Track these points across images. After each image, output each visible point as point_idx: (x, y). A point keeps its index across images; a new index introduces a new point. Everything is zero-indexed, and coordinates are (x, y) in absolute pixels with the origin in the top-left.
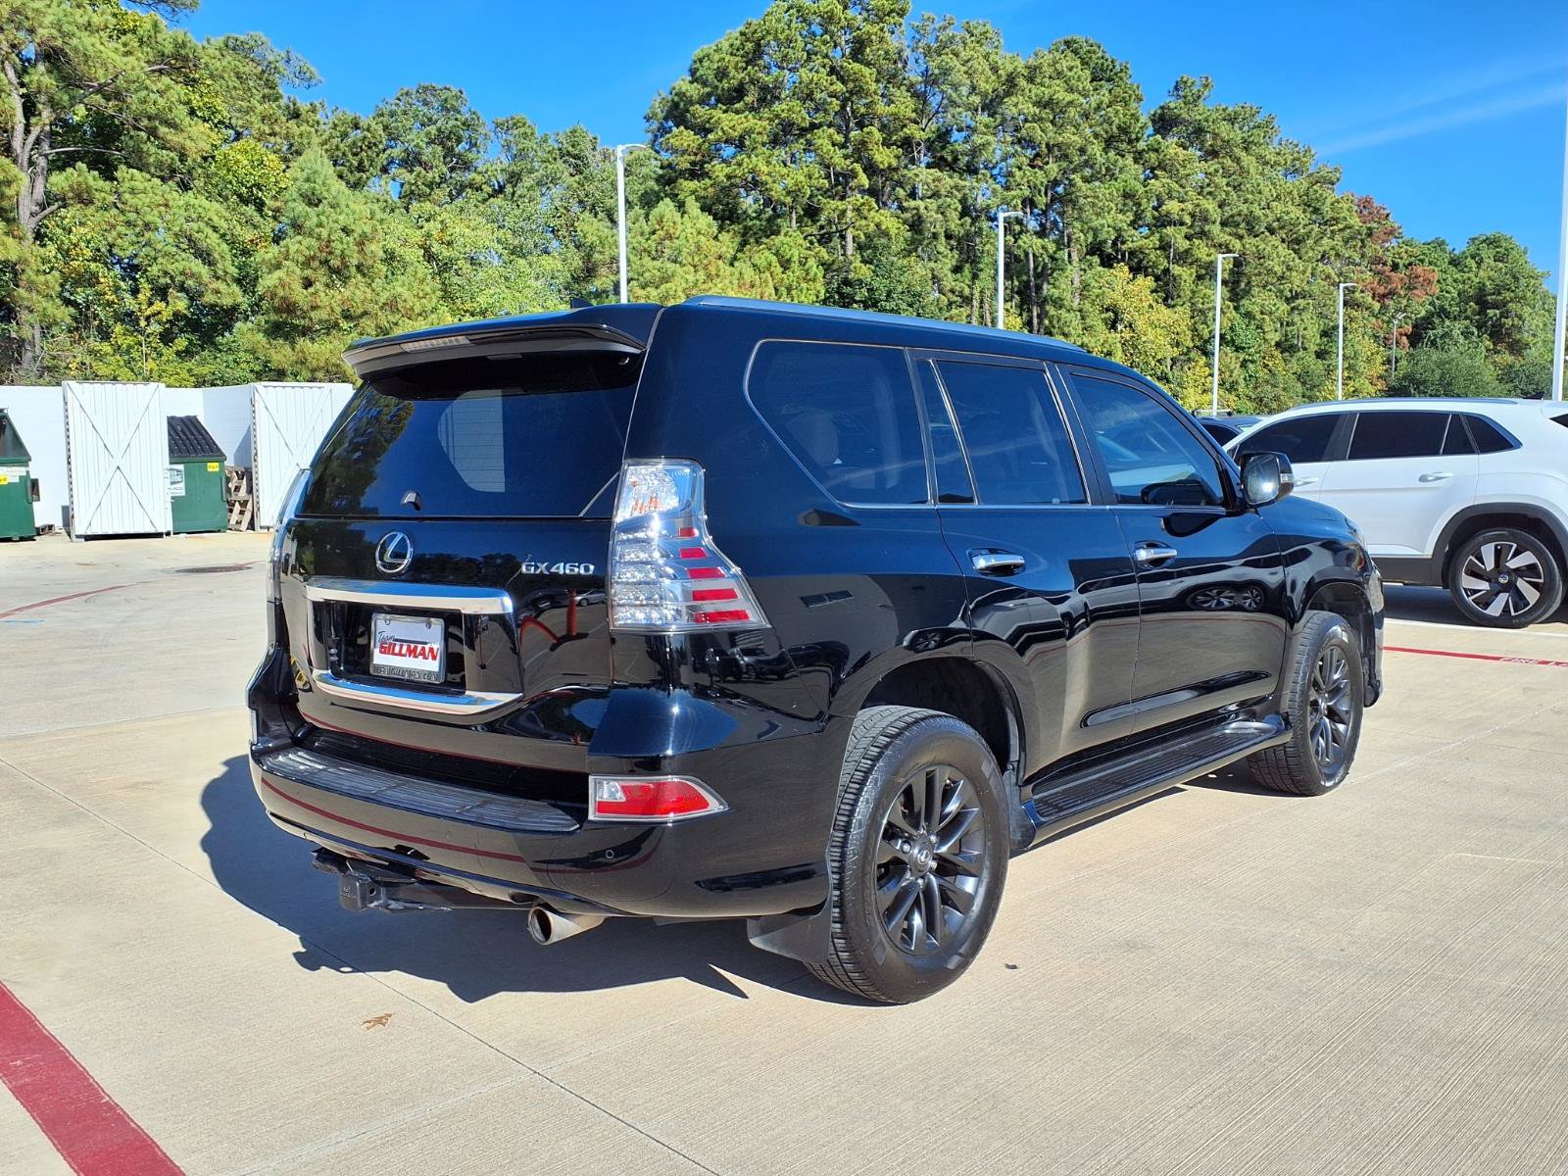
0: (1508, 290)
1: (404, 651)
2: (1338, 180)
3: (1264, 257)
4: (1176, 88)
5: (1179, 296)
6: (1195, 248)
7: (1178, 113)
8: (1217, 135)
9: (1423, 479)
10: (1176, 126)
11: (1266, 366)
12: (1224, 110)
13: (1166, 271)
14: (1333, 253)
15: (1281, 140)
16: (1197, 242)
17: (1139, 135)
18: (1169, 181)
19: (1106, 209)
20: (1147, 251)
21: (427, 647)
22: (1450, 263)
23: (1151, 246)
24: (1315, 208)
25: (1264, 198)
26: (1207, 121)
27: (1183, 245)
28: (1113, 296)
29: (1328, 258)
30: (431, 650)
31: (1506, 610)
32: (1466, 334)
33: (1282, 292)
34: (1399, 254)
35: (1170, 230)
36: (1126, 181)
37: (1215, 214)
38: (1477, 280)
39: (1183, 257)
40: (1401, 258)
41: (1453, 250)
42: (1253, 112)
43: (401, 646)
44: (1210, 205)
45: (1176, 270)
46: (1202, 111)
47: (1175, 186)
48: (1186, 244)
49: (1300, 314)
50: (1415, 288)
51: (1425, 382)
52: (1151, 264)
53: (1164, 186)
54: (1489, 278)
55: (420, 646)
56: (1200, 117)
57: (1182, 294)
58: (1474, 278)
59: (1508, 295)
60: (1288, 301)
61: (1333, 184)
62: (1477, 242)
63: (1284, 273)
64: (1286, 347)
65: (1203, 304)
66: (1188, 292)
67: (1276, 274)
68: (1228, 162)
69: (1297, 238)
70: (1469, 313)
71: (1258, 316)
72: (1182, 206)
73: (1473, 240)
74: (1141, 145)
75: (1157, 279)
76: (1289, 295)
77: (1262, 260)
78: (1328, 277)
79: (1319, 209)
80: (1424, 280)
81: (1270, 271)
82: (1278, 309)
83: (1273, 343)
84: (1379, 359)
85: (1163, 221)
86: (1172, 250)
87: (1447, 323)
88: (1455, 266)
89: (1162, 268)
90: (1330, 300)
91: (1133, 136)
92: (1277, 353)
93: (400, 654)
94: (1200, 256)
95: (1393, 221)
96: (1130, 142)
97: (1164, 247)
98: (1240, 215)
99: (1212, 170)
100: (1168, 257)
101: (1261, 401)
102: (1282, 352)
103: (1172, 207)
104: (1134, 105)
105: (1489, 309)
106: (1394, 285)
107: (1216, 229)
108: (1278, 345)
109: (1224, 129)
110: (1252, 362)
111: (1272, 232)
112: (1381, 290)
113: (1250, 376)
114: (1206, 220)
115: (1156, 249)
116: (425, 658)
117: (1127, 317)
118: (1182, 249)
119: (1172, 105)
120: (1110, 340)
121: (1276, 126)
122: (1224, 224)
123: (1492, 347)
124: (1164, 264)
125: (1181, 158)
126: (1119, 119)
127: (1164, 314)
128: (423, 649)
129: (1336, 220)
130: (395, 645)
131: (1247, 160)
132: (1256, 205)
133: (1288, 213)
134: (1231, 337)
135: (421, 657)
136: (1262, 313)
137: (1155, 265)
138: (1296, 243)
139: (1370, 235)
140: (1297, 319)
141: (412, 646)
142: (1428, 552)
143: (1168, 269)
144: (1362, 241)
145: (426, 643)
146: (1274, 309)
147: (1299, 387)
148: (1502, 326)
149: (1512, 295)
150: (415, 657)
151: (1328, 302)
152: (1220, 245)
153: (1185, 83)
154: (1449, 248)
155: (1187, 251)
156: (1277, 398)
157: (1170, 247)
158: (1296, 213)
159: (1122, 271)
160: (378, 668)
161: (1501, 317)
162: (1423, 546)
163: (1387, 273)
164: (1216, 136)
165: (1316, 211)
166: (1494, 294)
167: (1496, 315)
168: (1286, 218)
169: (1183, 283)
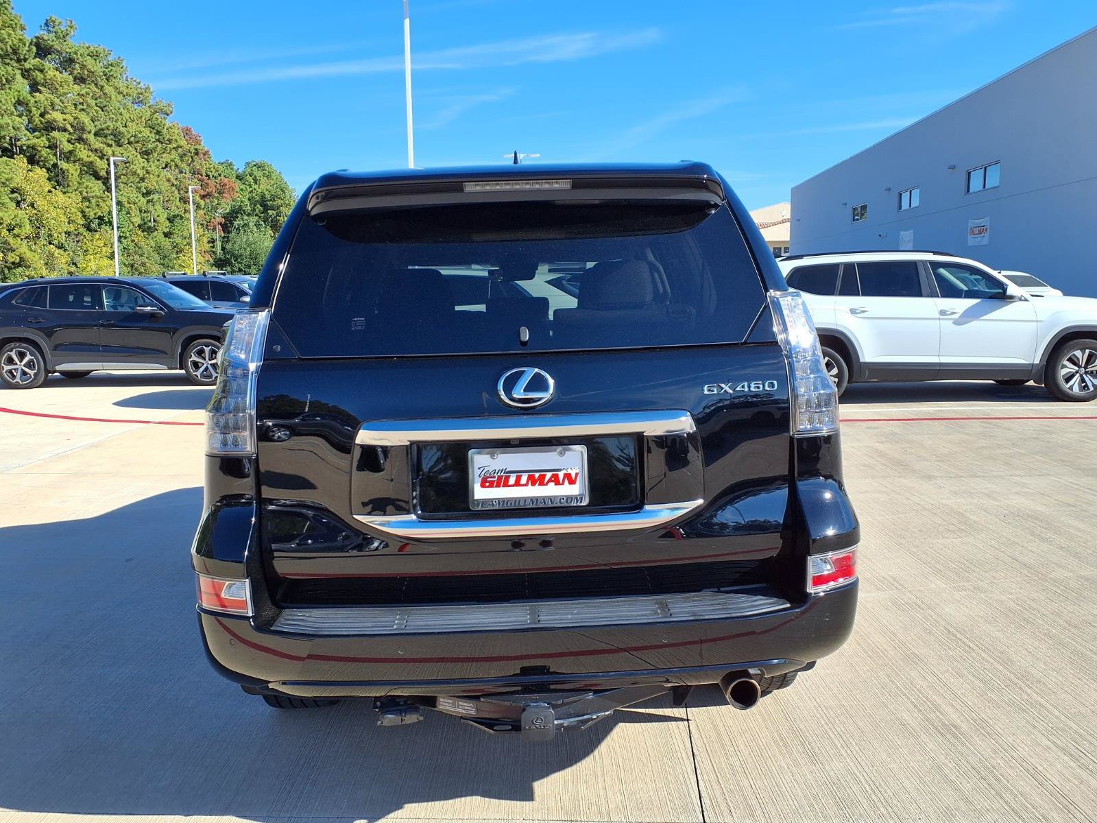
0: (279, 198)
1: (524, 481)
2: (171, 113)
3: (129, 162)
4: (46, 24)
5: (68, 186)
6: (78, 150)
7: (51, 44)
8: (85, 66)
10: (50, 54)
11: (133, 241)
12: (88, 48)
13: (55, 165)
14: (173, 164)
15: (127, 77)
16: (79, 146)
17: (27, 57)
18: (50, 96)
19: (9, 112)
20: (40, 149)
21: (560, 474)
22: (237, 178)
23: (42, 145)
24: (157, 130)
25: (124, 119)
26: (76, 53)
27: (68, 147)
28: (18, 181)
29: (170, 167)
30: (569, 475)
32: (257, 225)
33: (140, 188)
34: (210, 169)
35: (55, 134)
36: (19, 92)
37: (90, 127)
38: (260, 191)
39: (68, 156)
40: (212, 172)
41: (238, 169)
42: (106, 54)
43: (519, 477)
44: (85, 119)
45: (63, 165)
46: (72, 45)
47: (57, 101)
48: (70, 147)
49: (153, 205)
50: (223, 193)
51: (241, 256)
52: (43, 159)
53: (47, 100)
54: (267, 190)
55: (549, 474)
56: (70, 50)
57: (70, 184)
58: (258, 189)
59: (279, 202)
60: (144, 195)
61: (168, 115)
62: (251, 166)
63: (144, 175)
64: (146, 228)
65: (87, 192)
66: (75, 183)
67: (138, 175)
68: (93, 87)
69: (146, 151)
70: (257, 211)
71: (127, 205)
72: (64, 116)
73: (248, 164)
74: (27, 65)
75: (48, 170)
76: (145, 191)
77: (128, 165)
78: (168, 180)
79: (160, 132)
80: (230, 188)
81: (134, 173)
82: (139, 201)
83: (137, 225)
84: (205, 240)
85: (50, 127)
86: (58, 150)
87: (246, 217)
88: (240, 180)
89: (52, 163)
90: (173, 196)
91: (22, 57)
92: (140, 232)
93: (519, 485)
94: (82, 156)
95: (204, 146)
96: (19, 61)
97: (53, 147)
98: (108, 129)
99: (83, 92)
100: (55, 155)
101: (132, 266)
102: (143, 232)
103: (56, 116)
104: (19, 31)
105: (269, 209)
106: (211, 190)
107: (91, 137)
108: (140, 226)
109: (89, 62)
110: (125, 238)
111: (130, 143)
112: (203, 193)
113: (124, 248)
114: (83, 129)
115: (46, 148)
116: (559, 484)
117: (29, 199)
118: (66, 151)
119: (46, 37)
120: (20, 215)
121: (125, 67)
122: (96, 135)
123: (273, 235)
124: (53, 160)
125: (59, 79)
126: (12, 41)
127: (59, 197)
128: (555, 476)
129: (170, 141)
130: (506, 477)
131: (109, 89)
132: (119, 123)
133: (141, 132)
134: (109, 219)
136: (129, 203)
137: (46, 160)
138: (146, 154)
139: (197, 154)
140: (151, 209)
141: (537, 475)
143: (57, 164)
144: (192, 158)
145: (559, 470)
146: (137, 200)
147: (157, 257)
148: (277, 221)
149: (282, 202)
150: (542, 485)
151: (171, 198)
152: (96, 150)
153: (54, 22)
154: (235, 168)
155: (71, 152)
156: (143, 264)
157: (56, 147)
158: (146, 132)
159: (21, 162)
160: (486, 502)
161: (277, 215)
163: (205, 181)
164: (83, 67)
165: (158, 133)
166: (271, 200)
167: (273, 214)
168: (139, 135)
169: (70, 176)
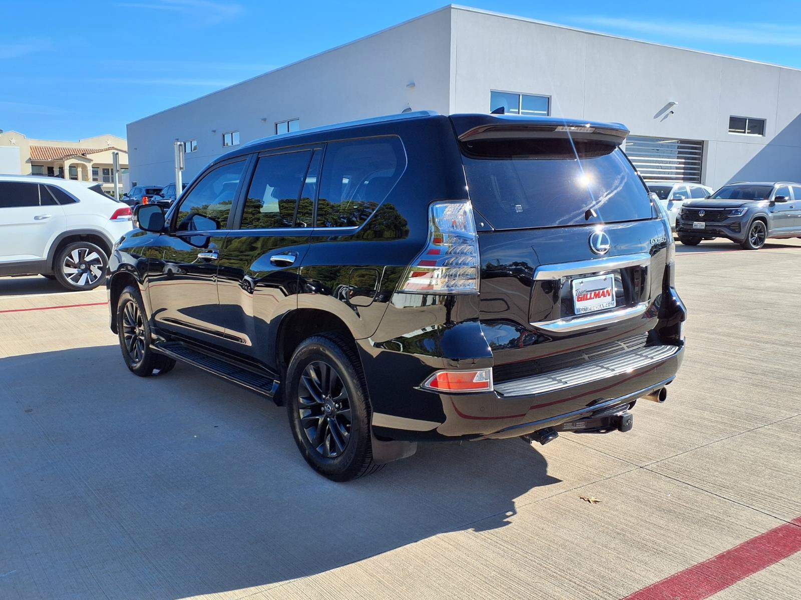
1: (592, 296)
9: (36, 218)
21: (605, 290)
30: (607, 291)
31: (87, 282)
43: (591, 294)
55: (601, 291)
93: (591, 298)
116: (605, 296)
128: (603, 292)
130: (587, 295)
135: (602, 297)
141: (597, 292)
142: (44, 256)
145: (604, 289)
150: (599, 297)
160: (579, 310)
162: (43, 254)
